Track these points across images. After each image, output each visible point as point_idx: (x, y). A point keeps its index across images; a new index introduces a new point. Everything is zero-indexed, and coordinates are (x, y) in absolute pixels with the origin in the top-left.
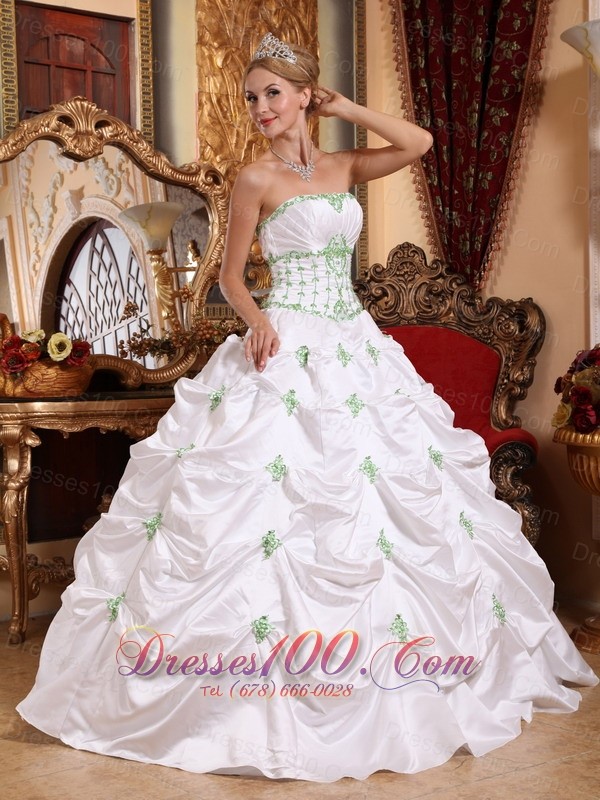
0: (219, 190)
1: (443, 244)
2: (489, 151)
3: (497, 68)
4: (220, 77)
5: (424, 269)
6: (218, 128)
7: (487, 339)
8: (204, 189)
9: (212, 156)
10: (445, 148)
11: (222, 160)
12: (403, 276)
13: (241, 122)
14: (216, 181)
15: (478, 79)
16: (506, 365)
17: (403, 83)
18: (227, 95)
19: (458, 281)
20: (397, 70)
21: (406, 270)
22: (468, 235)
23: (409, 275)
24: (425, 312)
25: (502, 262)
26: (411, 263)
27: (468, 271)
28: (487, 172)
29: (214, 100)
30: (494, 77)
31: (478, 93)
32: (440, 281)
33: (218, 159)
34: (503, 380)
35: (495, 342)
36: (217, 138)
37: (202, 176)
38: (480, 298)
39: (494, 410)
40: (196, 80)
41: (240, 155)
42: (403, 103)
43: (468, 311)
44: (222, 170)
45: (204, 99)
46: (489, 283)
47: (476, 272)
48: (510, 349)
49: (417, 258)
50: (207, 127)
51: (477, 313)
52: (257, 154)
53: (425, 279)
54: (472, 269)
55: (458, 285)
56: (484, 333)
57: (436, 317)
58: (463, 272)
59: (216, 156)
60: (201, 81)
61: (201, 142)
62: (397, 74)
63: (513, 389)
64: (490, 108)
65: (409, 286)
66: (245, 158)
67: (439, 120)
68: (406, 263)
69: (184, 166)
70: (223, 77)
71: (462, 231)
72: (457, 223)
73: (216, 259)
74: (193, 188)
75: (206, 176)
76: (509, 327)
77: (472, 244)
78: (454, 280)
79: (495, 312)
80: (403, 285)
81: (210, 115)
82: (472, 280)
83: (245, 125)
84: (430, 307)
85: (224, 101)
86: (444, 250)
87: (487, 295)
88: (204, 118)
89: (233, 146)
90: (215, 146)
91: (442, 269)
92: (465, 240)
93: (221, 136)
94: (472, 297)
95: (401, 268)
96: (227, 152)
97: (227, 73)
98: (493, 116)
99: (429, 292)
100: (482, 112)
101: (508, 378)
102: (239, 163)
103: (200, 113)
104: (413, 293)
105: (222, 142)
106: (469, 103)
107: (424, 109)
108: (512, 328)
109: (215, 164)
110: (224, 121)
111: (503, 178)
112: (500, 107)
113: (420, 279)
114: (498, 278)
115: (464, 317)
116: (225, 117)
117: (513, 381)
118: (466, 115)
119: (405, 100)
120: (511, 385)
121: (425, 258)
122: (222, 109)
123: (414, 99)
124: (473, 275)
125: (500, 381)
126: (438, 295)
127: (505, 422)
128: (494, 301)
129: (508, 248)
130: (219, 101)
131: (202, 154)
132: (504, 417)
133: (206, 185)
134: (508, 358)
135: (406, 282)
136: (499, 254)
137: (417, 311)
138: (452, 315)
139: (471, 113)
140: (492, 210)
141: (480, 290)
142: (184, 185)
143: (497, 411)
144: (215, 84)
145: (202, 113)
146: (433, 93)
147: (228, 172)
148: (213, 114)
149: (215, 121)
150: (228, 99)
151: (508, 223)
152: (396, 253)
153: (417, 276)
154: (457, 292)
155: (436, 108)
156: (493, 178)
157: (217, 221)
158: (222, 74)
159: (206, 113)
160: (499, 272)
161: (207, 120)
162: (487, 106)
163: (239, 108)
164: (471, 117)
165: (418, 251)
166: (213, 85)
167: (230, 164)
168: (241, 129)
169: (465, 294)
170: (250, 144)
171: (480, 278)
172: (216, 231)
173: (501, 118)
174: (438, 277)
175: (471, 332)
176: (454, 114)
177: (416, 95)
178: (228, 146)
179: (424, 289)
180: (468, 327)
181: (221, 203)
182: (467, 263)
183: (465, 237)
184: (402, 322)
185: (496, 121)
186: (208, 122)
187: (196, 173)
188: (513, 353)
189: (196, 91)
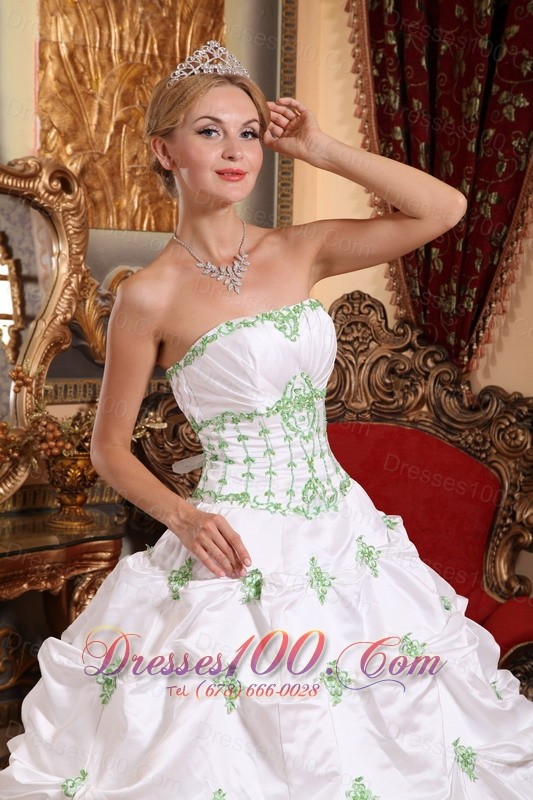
0: (71, 201)
1: (413, 296)
2: (495, 159)
3: (515, 29)
4: (74, 16)
5: (384, 334)
6: (70, 100)
7: (481, 452)
8: (46, 200)
9: (60, 145)
10: (422, 145)
11: (76, 150)
12: (350, 343)
13: (105, 90)
14: (67, 187)
15: (484, 44)
16: (510, 496)
17: (357, 30)
18: (85, 47)
19: (438, 357)
20: (347, 9)
21: (355, 334)
22: (454, 286)
23: (361, 344)
24: (383, 402)
25: (505, 331)
26: (364, 325)
27: (452, 340)
28: (490, 192)
29: (64, 52)
30: (509, 43)
31: (483, 67)
32: (408, 354)
33: (69, 149)
34: (505, 519)
35: (493, 458)
36: (68, 117)
37: (45, 178)
38: (468, 383)
39: (489, 566)
40: (36, 20)
41: (102, 144)
42: (356, 64)
43: (450, 404)
44: (74, 167)
45: (48, 52)
46: (482, 362)
47: (463, 343)
48: (517, 472)
49: (374, 318)
50: (52, 98)
51: (463, 407)
52: (129, 141)
53: (385, 350)
54: (458, 338)
55: (436, 362)
56: (476, 443)
57: (401, 412)
58: (443, 342)
59: (65, 143)
60: (43, 23)
61: (43, 121)
62: (346, 16)
63: (521, 535)
64: (499, 93)
65: (361, 360)
66: (110, 148)
67: (415, 101)
68: (356, 323)
69: (16, 162)
70: (79, 16)
71: (444, 278)
72: (439, 266)
73: (65, 314)
74: (29, 200)
75: (51, 179)
76: (516, 438)
77: (460, 300)
78: (431, 354)
79: (494, 408)
80: (351, 357)
81: (57, 79)
82: (457, 355)
83: (112, 96)
84: (391, 395)
85: (79, 55)
86: (413, 303)
87: (481, 380)
88: (48, 84)
89: (93, 128)
90: (65, 128)
91: (412, 336)
92: (449, 293)
93: (73, 114)
94: (457, 383)
95: (348, 331)
96: (82, 138)
97: (85, 10)
98: (504, 105)
99: (391, 371)
100: (486, 96)
101: (513, 517)
102: (101, 156)
103: (41, 75)
104: (365, 371)
105: (75, 122)
106: (467, 81)
107: (391, 80)
108: (521, 438)
109: (64, 158)
110: (79, 89)
111: (516, 202)
112: (516, 92)
113: (376, 350)
114: (498, 355)
115: (444, 413)
116: (81, 81)
117: (521, 523)
118: (460, 99)
119: (358, 58)
120: (518, 529)
121: (385, 318)
122: (76, 70)
123: (373, 60)
124: (458, 347)
125: (499, 521)
126: (405, 375)
127: (508, 585)
128: (492, 391)
129: (516, 310)
130: (72, 56)
131: (44, 142)
132: (505, 577)
133: (51, 193)
134: (513, 485)
135: (356, 354)
136: (502, 319)
137: (372, 400)
138: (425, 409)
139: (470, 97)
140: (494, 249)
141: (468, 371)
142: (15, 194)
143: (494, 567)
144: (66, 27)
145: (45, 76)
146: (405, 56)
147: (83, 171)
148: (64, 78)
149: (66, 89)
150: (85, 53)
151: (518, 273)
152: (341, 307)
153: (373, 345)
154: (434, 373)
155: (411, 81)
156: (499, 201)
157: (65, 252)
158: (77, 11)
159: (51, 74)
160: (500, 347)
161: (52, 86)
162: (495, 88)
163: (103, 68)
164: (470, 104)
165: (375, 305)
166: (61, 31)
167: (87, 158)
168: (105, 102)
169: (446, 377)
170: (118, 126)
171: (471, 354)
172: (64, 269)
173: (518, 109)
174: (405, 349)
175: (454, 438)
176: (440, 94)
177: (376, 53)
178: (84, 129)
179: (382, 368)
180: (450, 430)
181: (73, 223)
182: (450, 329)
183: (450, 289)
184: (348, 416)
185: (510, 113)
186: (54, 89)
187: (35, 176)
188: (522, 478)
189: (36, 38)
